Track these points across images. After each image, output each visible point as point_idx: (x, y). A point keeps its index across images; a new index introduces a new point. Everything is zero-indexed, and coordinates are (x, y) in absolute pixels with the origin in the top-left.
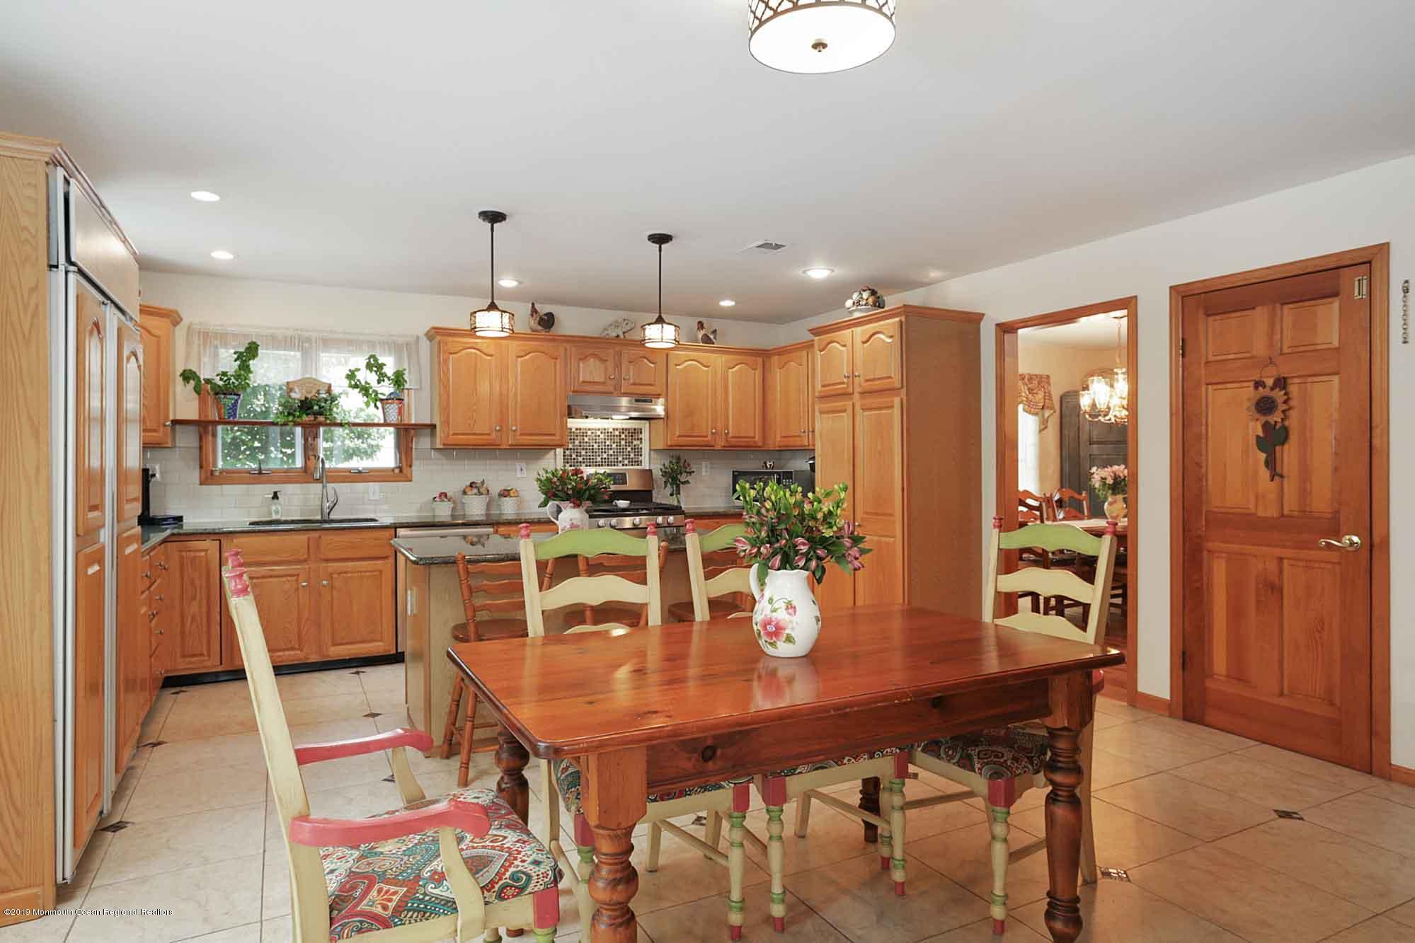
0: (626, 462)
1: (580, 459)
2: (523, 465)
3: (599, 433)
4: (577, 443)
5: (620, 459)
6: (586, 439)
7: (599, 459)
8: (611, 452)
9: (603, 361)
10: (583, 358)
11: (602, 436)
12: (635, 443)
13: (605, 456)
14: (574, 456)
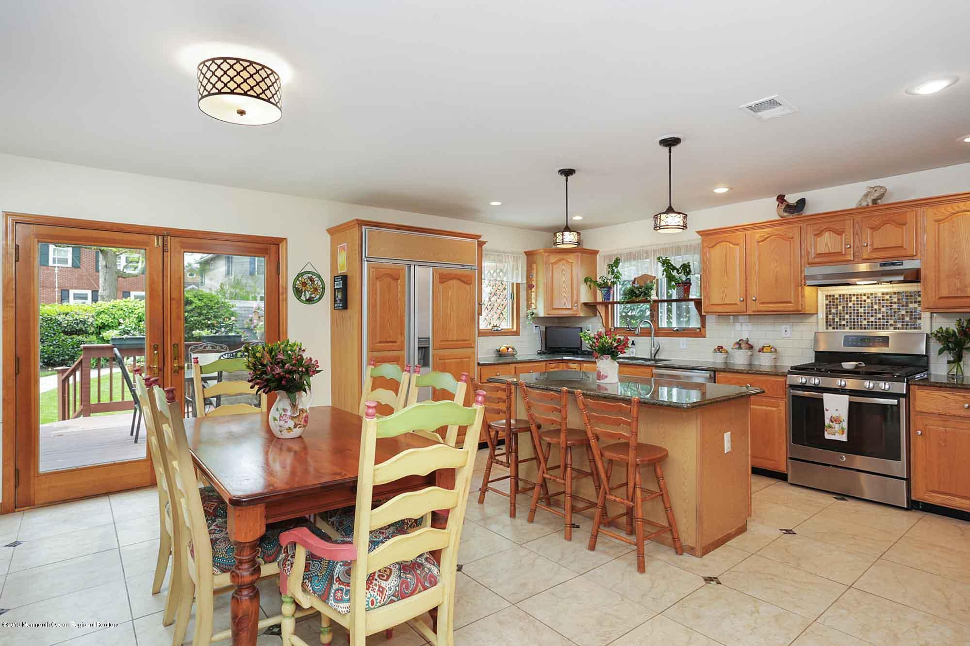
0: (899, 325)
1: (844, 322)
2: (788, 327)
3: (864, 298)
4: (840, 308)
5: (891, 322)
6: (850, 304)
7: (865, 322)
8: (880, 316)
9: (839, 233)
10: (818, 234)
11: (868, 301)
12: (911, 306)
13: (872, 319)
14: (837, 320)
